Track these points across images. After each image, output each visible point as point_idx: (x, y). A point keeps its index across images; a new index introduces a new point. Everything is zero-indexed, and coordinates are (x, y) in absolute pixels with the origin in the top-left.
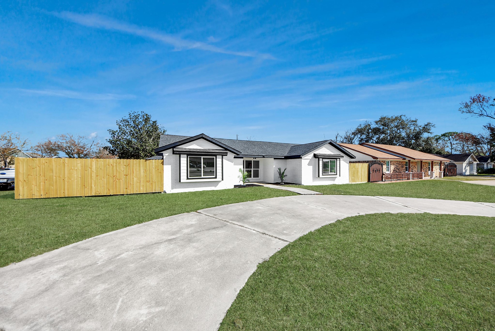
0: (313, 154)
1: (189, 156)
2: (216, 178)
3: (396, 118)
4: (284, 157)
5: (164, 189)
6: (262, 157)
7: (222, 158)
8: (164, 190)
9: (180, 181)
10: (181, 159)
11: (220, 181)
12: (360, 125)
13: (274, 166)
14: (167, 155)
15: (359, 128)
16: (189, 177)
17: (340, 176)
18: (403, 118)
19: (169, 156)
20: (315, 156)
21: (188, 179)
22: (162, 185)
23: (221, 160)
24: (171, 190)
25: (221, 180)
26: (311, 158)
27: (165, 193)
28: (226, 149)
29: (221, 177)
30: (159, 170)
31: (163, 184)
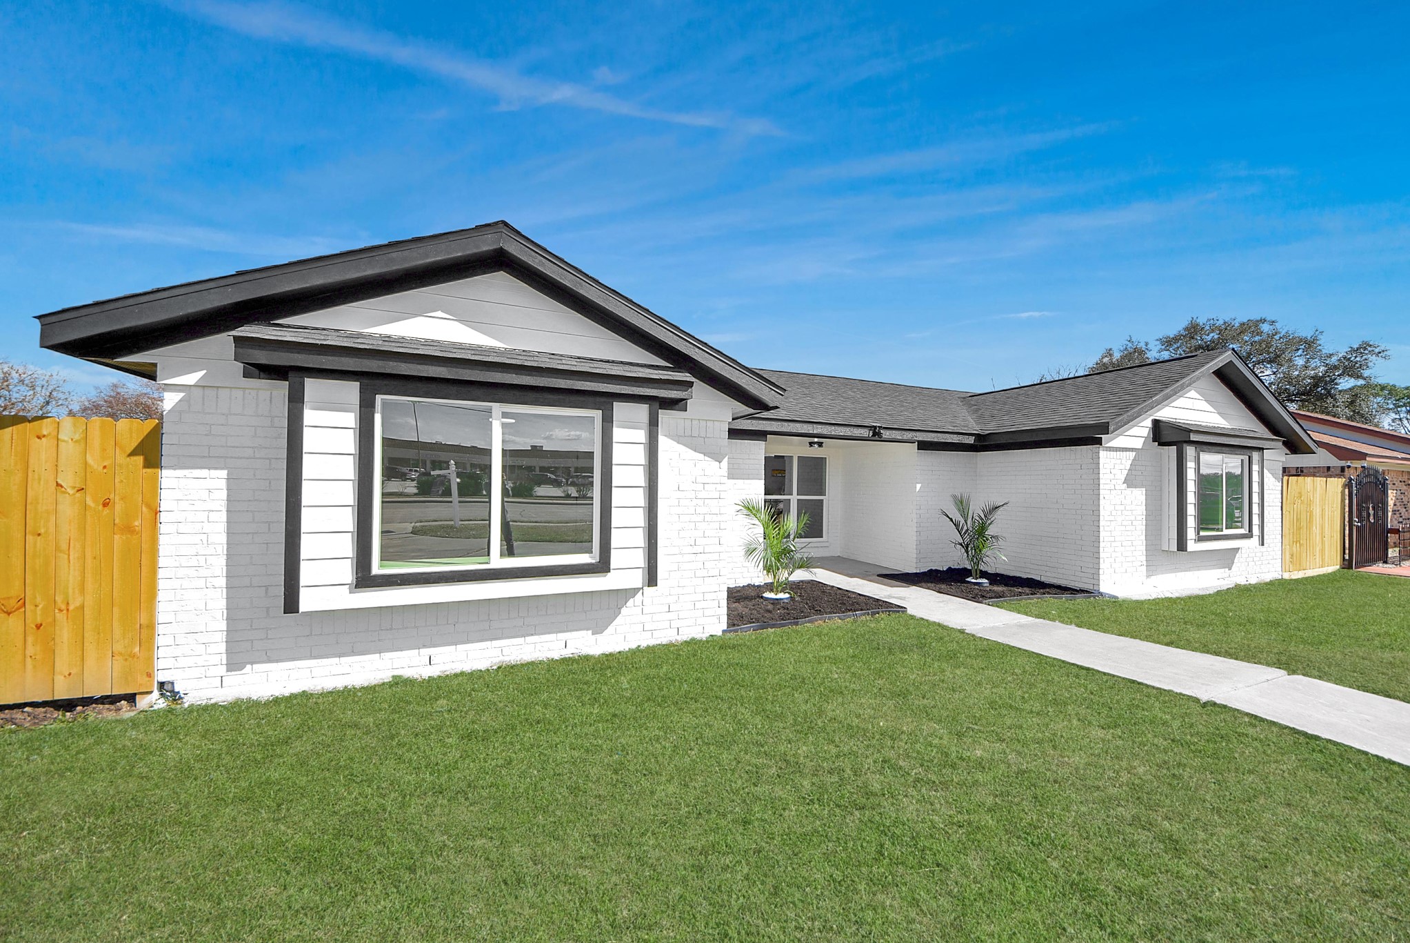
0: (1148, 423)
1: (379, 398)
2: (603, 566)
3: (1245, 328)
4: (971, 440)
5: (161, 664)
6: (865, 433)
7: (653, 423)
8: (162, 677)
9: (291, 604)
10: (310, 416)
11: (634, 591)
12: (1109, 353)
13: (918, 486)
14: (191, 379)
15: (1106, 360)
16: (377, 569)
17: (1263, 545)
18: (1265, 328)
19: (211, 393)
20: (1162, 434)
21: (364, 579)
22: (146, 633)
23: (641, 435)
24: (222, 670)
25: (636, 579)
26: (1138, 444)
27: (175, 697)
28: (679, 360)
29: (640, 559)
30: (119, 507)
31: (151, 626)
